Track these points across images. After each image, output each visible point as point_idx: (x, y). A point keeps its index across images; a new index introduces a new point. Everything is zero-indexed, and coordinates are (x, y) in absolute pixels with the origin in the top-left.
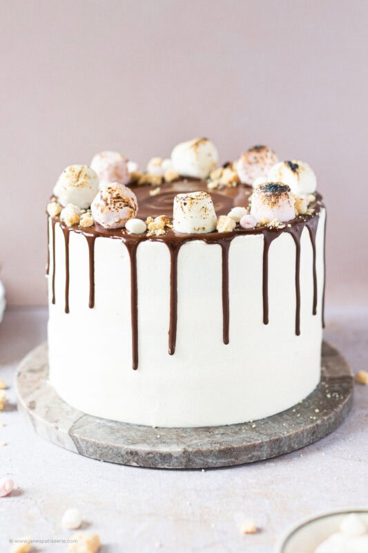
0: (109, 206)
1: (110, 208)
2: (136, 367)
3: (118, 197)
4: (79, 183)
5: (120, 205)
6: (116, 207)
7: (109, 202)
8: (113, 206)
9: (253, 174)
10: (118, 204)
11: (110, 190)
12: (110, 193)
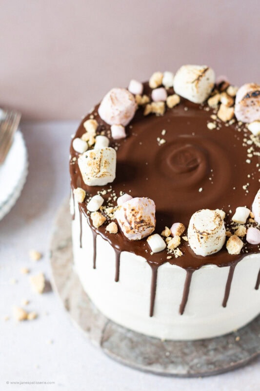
0: (133, 230)
1: (134, 232)
2: (152, 314)
3: (142, 221)
4: (101, 173)
5: (143, 228)
6: (140, 231)
7: (133, 226)
8: (137, 230)
9: (248, 115)
10: (141, 229)
11: (133, 212)
12: (133, 215)
